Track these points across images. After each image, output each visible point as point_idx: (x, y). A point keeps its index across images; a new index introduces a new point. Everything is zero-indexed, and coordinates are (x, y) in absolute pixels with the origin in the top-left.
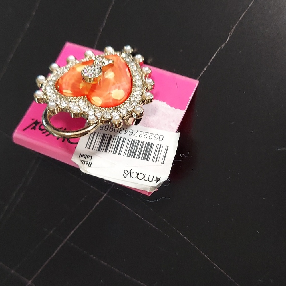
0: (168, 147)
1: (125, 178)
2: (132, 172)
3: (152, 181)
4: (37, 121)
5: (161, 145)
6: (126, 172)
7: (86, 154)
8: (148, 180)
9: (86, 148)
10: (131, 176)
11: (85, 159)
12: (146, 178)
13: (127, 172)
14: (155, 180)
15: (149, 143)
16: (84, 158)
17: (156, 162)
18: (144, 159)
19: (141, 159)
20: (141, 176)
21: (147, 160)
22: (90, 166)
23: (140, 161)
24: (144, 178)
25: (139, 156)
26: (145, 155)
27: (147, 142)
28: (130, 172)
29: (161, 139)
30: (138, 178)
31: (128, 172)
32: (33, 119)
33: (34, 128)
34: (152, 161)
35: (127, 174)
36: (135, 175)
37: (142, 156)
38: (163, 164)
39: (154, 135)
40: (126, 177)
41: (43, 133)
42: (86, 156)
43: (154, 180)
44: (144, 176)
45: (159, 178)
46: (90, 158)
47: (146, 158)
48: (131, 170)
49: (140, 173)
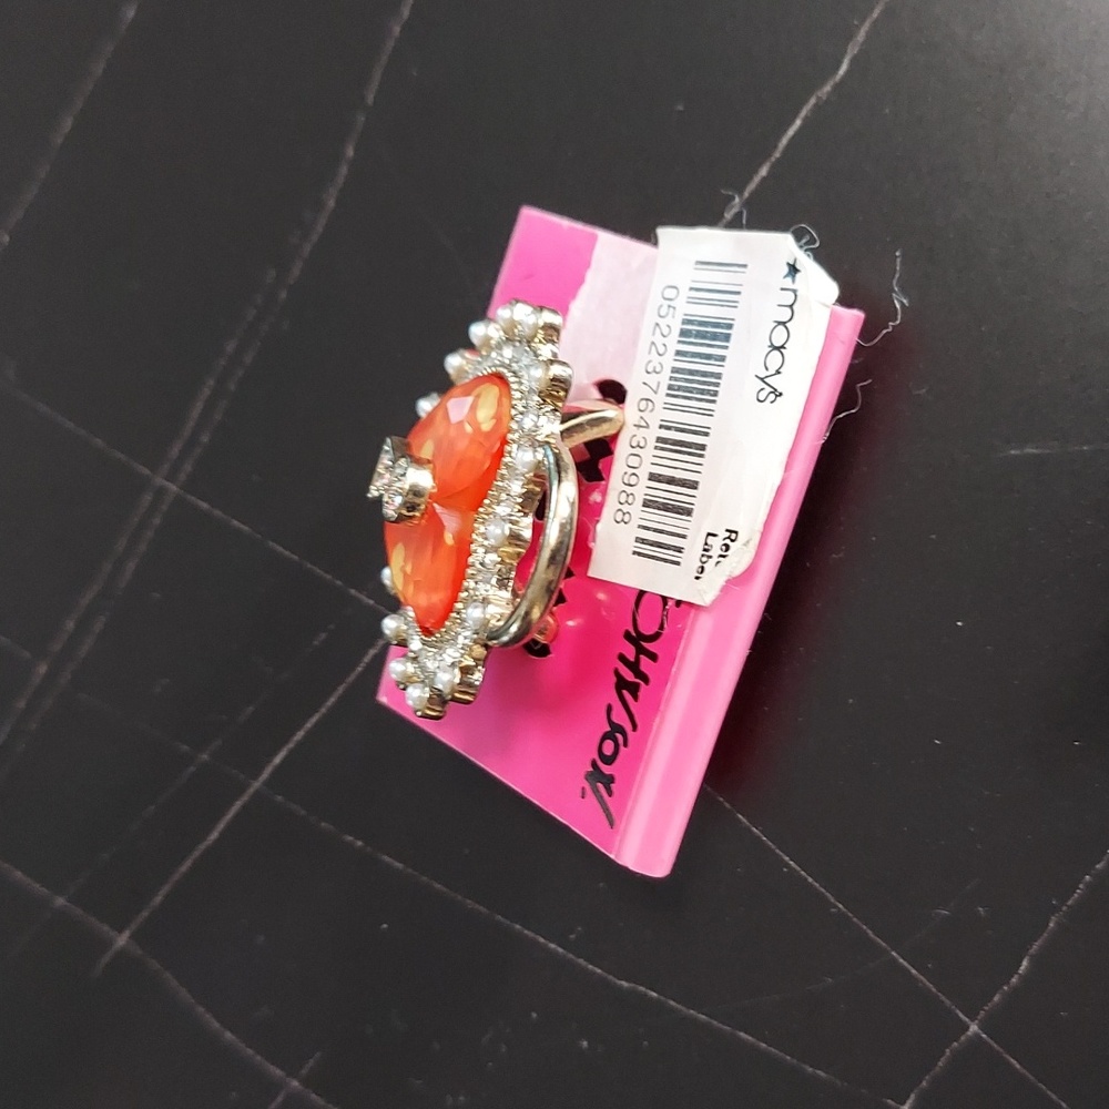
0: (698, 263)
1: (781, 394)
2: (764, 374)
3: (795, 291)
5: (691, 289)
6: (763, 396)
8: (791, 306)
9: (678, 563)
10: (778, 372)
12: (785, 314)
13: (763, 389)
14: (793, 281)
15: (683, 333)
17: (739, 293)
18: (727, 338)
19: (726, 348)
20: (779, 336)
21: (730, 326)
23: (733, 351)
24: (784, 323)
25: (716, 360)
26: (717, 337)
27: (679, 342)
28: (762, 379)
29: (670, 293)
30: (783, 347)
31: (765, 386)
34: (736, 307)
35: (768, 390)
36: (775, 360)
37: (719, 347)
38: (746, 266)
39: (660, 321)
40: (779, 390)
41: (626, 742)
42: (703, 555)
43: (790, 286)
44: (780, 323)
45: (784, 269)
47: (724, 333)
48: (756, 376)
49: (769, 343)
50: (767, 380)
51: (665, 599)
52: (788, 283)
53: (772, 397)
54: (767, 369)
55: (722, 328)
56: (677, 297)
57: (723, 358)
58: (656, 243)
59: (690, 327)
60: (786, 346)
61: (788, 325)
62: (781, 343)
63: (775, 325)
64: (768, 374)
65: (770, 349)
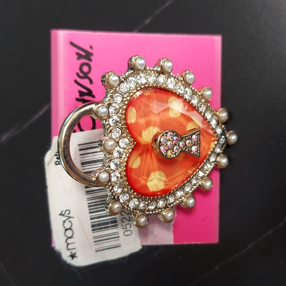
0: (120, 246)
1: (60, 215)
2: (71, 219)
3: (69, 250)
4: (92, 54)
5: (119, 237)
6: (67, 212)
9: (79, 145)
10: (64, 222)
12: (69, 241)
13: (68, 214)
14: (71, 252)
15: (116, 222)
17: (95, 242)
18: (93, 226)
19: (91, 223)
20: (69, 233)
21: (93, 230)
22: (56, 164)
23: (88, 223)
24: (69, 238)
25: (95, 217)
26: (99, 225)
27: (116, 218)
28: (70, 217)
29: (126, 233)
30: (66, 230)
31: (68, 215)
32: (91, 47)
33: (80, 56)
34: (94, 237)
35: (66, 215)
36: (68, 225)
37: (96, 222)
38: (96, 251)
39: (128, 222)
40: (61, 216)
41: (78, 74)
43: (72, 250)
44: (71, 237)
45: (77, 255)
47: (96, 227)
48: (73, 217)
49: (73, 229)
50: (68, 218)
51: (81, 130)
52: (74, 252)
53: (63, 213)
54: (69, 221)
55: (97, 228)
56: (124, 233)
57: (91, 219)
59: (113, 224)
60: (65, 231)
61: (67, 238)
62: (67, 231)
63: (73, 236)
64: (68, 220)
65: (71, 228)
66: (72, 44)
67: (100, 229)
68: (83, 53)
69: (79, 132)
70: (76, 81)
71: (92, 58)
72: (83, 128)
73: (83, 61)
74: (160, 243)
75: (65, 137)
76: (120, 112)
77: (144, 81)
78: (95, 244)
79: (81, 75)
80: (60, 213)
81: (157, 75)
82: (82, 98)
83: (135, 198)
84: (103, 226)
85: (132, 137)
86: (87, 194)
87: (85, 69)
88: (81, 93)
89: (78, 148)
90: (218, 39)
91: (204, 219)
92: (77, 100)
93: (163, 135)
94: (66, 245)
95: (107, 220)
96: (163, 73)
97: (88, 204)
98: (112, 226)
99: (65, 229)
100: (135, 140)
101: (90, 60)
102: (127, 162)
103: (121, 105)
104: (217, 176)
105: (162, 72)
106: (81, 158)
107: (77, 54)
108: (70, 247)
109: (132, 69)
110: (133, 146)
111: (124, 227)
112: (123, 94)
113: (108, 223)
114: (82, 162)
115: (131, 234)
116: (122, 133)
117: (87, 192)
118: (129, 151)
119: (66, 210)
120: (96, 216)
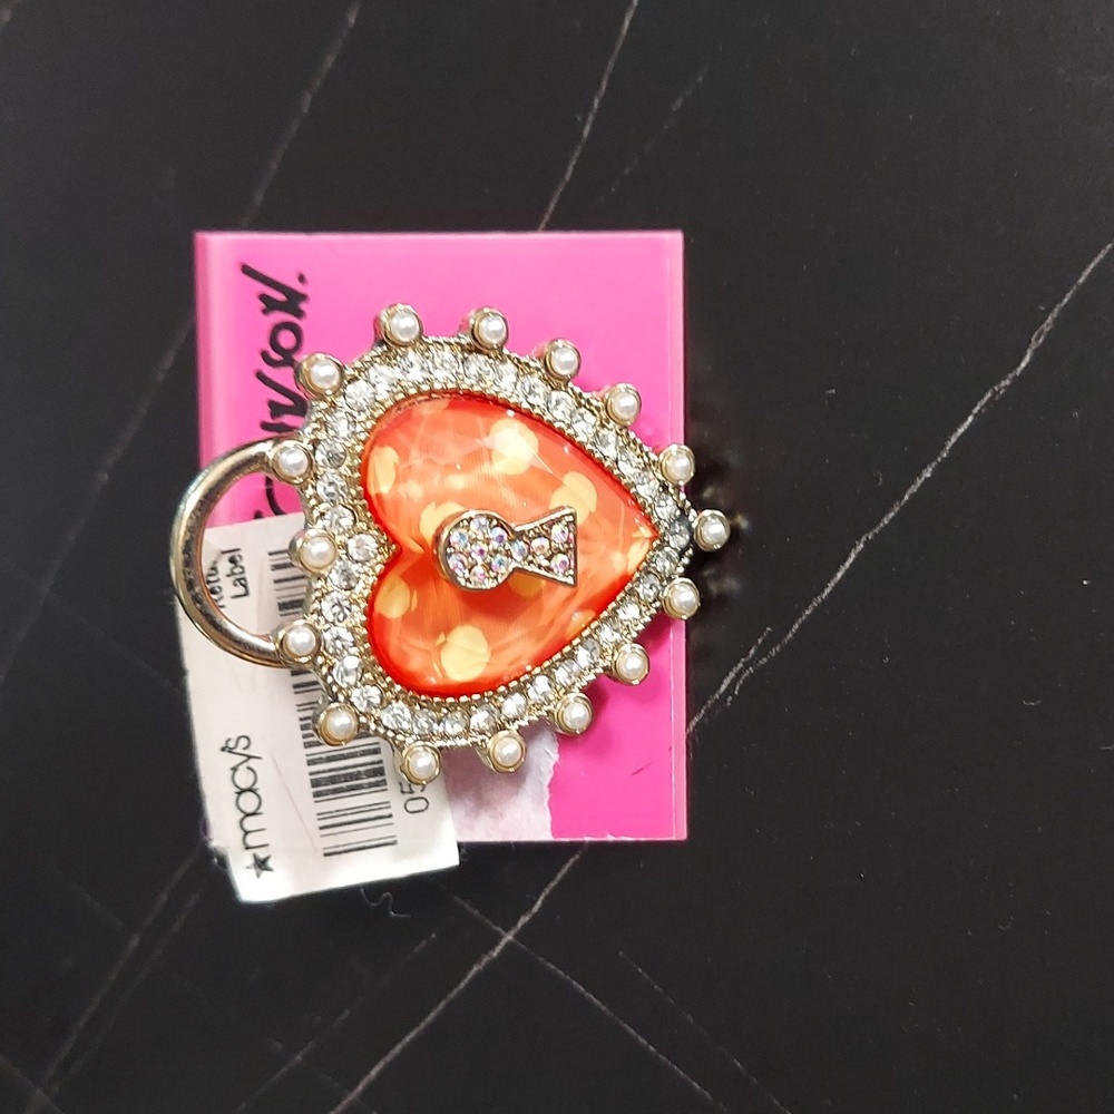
0: (395, 843)
1: (223, 749)
2: (252, 763)
3: (248, 848)
4: (304, 297)
5: (390, 816)
6: (243, 742)
7: (246, 570)
8: (247, 833)
9: (271, 554)
10: (234, 769)
11: (228, 576)
12: (250, 823)
13: (245, 748)
14: (255, 856)
15: (380, 772)
16: (228, 572)
17: (321, 828)
18: (315, 783)
19: (311, 774)
20: (249, 802)
21: (316, 795)
23: (302, 776)
24: (248, 815)
25: (321, 759)
26: (333, 780)
27: (381, 762)
28: (249, 757)
29: (412, 806)
30: (239, 793)
31: (246, 752)
32: (302, 279)
34: (319, 814)
35: (238, 750)
36: (244, 779)
37: (324, 772)
38: (326, 855)
40: (226, 754)
41: (265, 355)
42: (242, 573)
43: (257, 851)
44: (254, 814)
45: (271, 863)
46: (241, 590)
47: (323, 786)
48: (259, 758)
49: (258, 792)
50: (245, 758)
52: (262, 854)
53: (231, 745)
54: (249, 768)
55: (329, 790)
56: (405, 804)
57: (311, 763)
58: (460, 846)
59: (372, 780)
60: (236, 795)
61: (242, 815)
62: (243, 796)
63: (260, 811)
64: (246, 765)
65: (255, 787)
66: (247, 271)
67: (335, 791)
68: (280, 297)
69: (270, 516)
70: (260, 376)
71: (303, 306)
72: (281, 506)
73: (280, 317)
74: (513, 837)
75: (185, 533)
76: (346, 463)
77: (416, 375)
78: (322, 836)
79: (275, 356)
80: (223, 745)
81: (460, 356)
82: (278, 421)
83: (397, 699)
84: (344, 785)
85: (384, 529)
86: (296, 693)
87: (287, 340)
88: (276, 409)
89: (269, 562)
90: (673, 240)
91: (641, 770)
92: (265, 426)
93: (457, 526)
94: (241, 833)
95: (355, 766)
96: (479, 352)
97: (301, 719)
98: (371, 785)
99: (238, 790)
100: (393, 539)
101: (299, 314)
102: (371, 601)
103: (348, 444)
104: (676, 642)
105: (477, 347)
106: (277, 590)
107: (263, 298)
108: (251, 840)
109: (382, 343)
110: (387, 556)
111: (406, 789)
112: (355, 414)
113: (357, 776)
114: (281, 601)
115: (427, 807)
116: (355, 521)
117: (296, 686)
118: (374, 571)
119: (239, 738)
120: (324, 756)
